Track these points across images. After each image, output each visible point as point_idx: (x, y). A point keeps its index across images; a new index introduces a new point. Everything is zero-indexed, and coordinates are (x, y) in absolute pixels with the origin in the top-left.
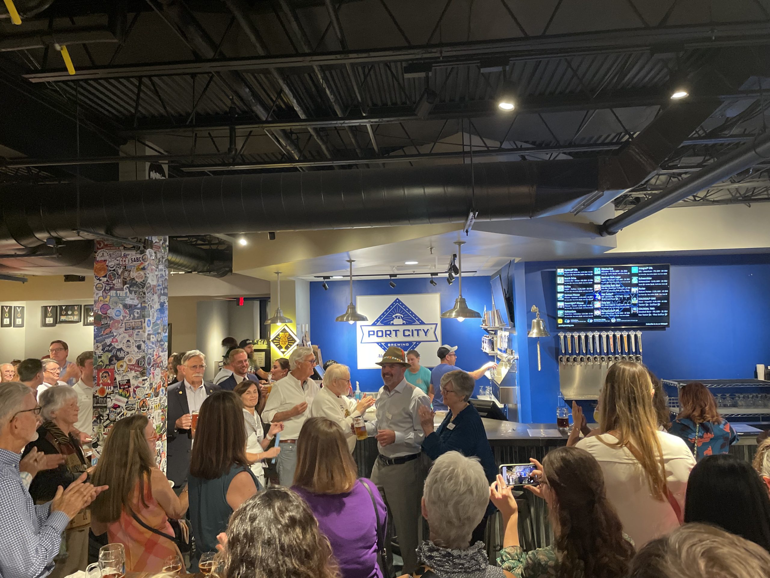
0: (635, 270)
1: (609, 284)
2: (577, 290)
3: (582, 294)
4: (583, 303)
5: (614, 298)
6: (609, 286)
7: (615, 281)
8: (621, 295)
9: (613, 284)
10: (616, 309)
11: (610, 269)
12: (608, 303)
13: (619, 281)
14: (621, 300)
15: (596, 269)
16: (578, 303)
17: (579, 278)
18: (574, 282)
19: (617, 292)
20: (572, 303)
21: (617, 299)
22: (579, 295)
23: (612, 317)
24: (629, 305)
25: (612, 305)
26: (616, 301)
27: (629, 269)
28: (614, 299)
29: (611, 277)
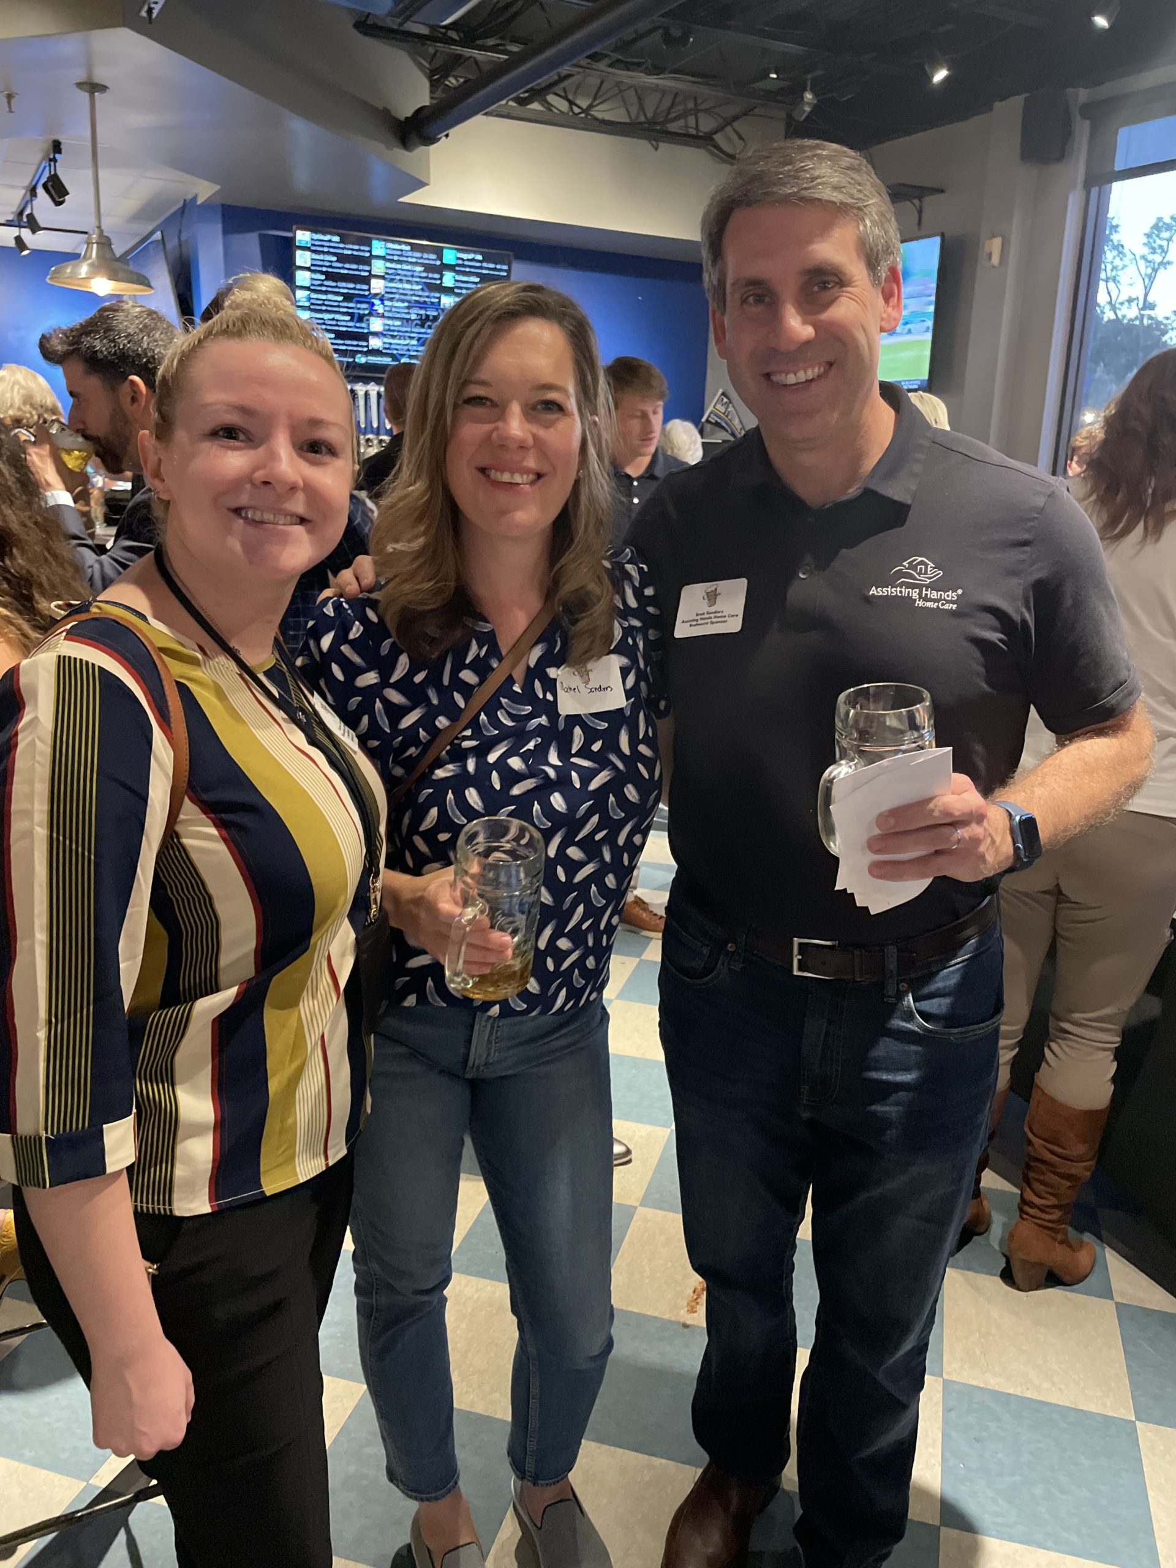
0: (450, 256)
1: (401, 280)
2: (337, 287)
3: (348, 297)
4: (348, 318)
5: (408, 313)
6: (400, 286)
7: (412, 276)
8: (421, 308)
9: (408, 282)
10: (411, 338)
11: (403, 247)
12: (398, 323)
13: (420, 277)
14: (421, 319)
15: (375, 243)
17: (342, 258)
18: (330, 267)
19: (416, 302)
20: (327, 316)
21: (413, 317)
22: (340, 298)
25: (404, 329)
26: (413, 321)
27: (439, 253)
28: (408, 316)
29: (405, 267)
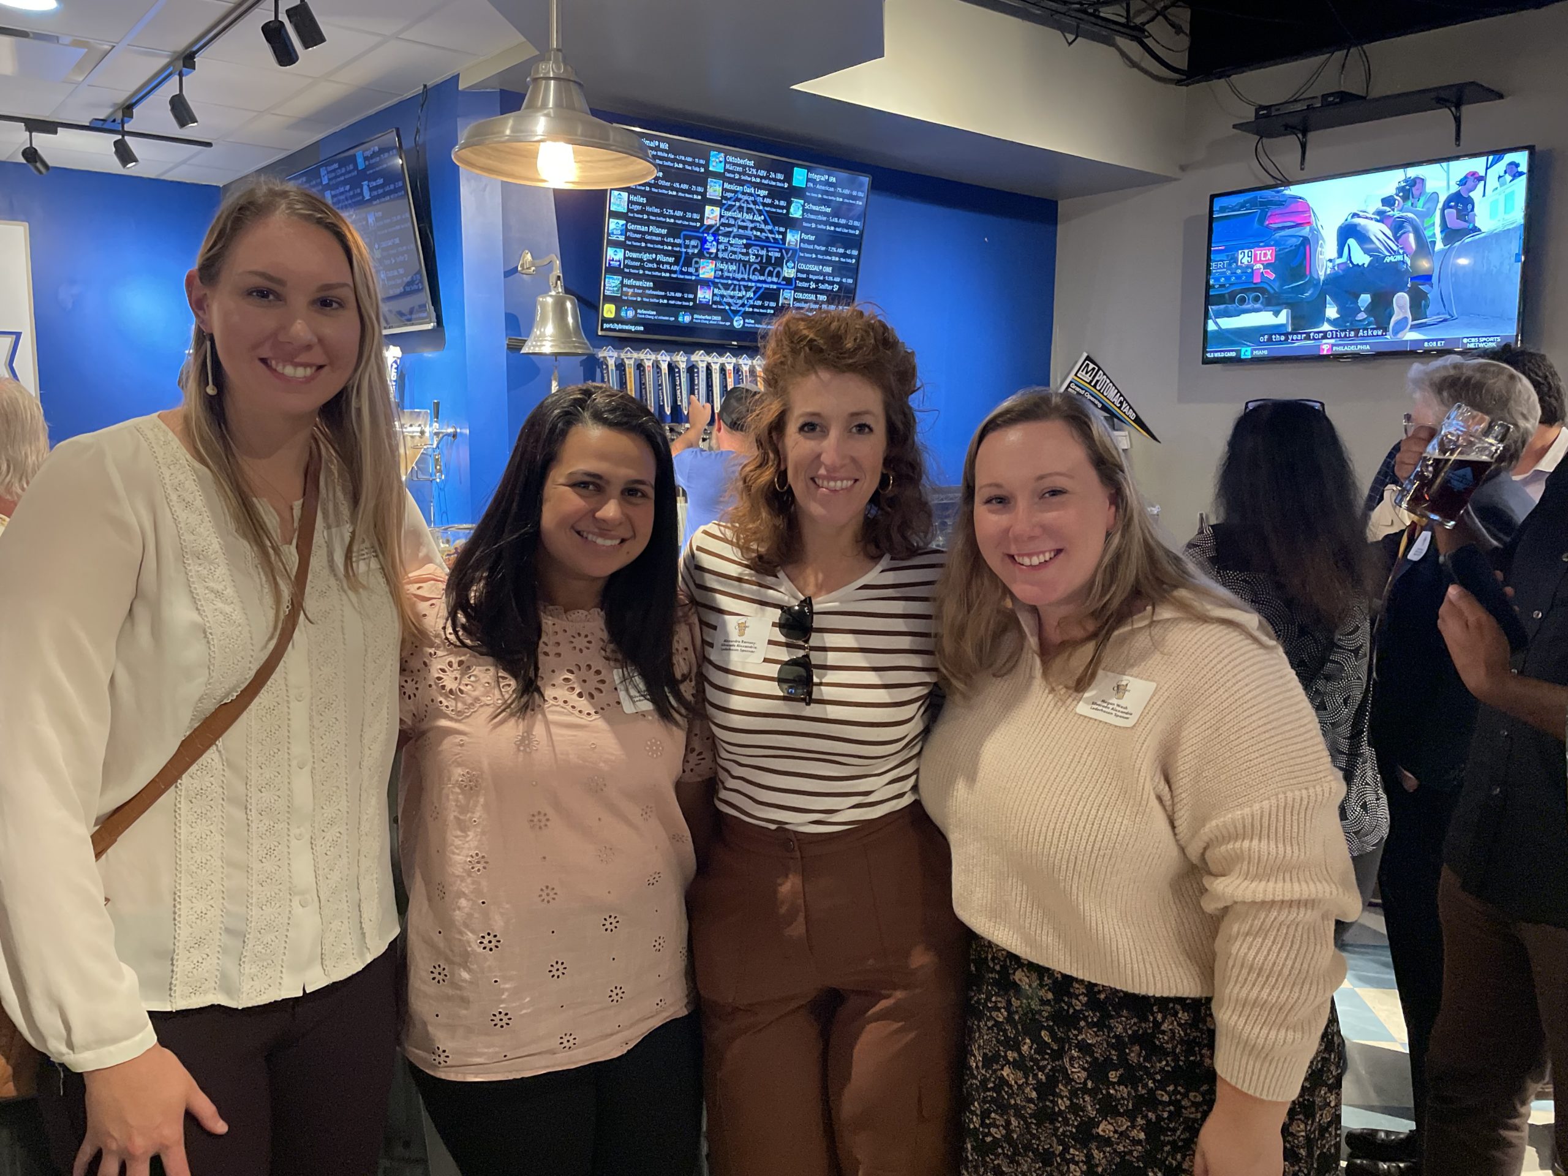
0: (800, 177)
1: (741, 209)
2: (662, 215)
3: (674, 231)
4: (671, 260)
5: (747, 254)
6: (740, 216)
7: (754, 203)
8: (762, 247)
9: (749, 210)
10: (747, 289)
11: (747, 161)
12: (733, 267)
13: (764, 205)
14: (761, 262)
15: (713, 155)
16: (660, 257)
17: (669, 174)
19: (757, 238)
20: (646, 257)
21: (752, 259)
22: (664, 231)
23: (736, 312)
24: (775, 280)
25: (739, 276)
26: (751, 264)
27: (788, 172)
28: (746, 259)
29: (747, 189)
